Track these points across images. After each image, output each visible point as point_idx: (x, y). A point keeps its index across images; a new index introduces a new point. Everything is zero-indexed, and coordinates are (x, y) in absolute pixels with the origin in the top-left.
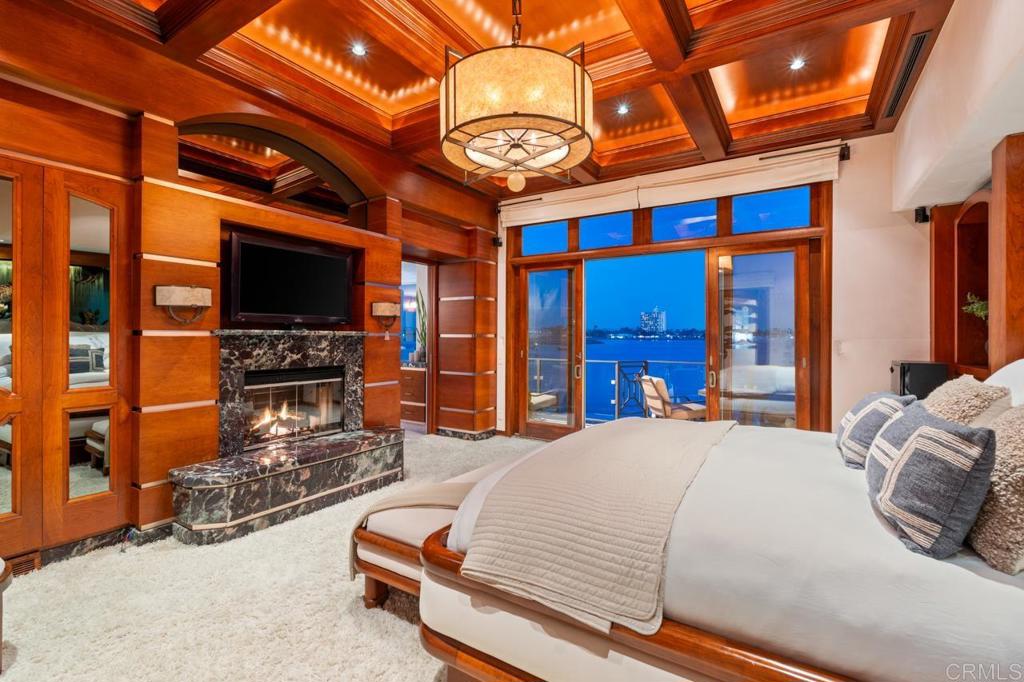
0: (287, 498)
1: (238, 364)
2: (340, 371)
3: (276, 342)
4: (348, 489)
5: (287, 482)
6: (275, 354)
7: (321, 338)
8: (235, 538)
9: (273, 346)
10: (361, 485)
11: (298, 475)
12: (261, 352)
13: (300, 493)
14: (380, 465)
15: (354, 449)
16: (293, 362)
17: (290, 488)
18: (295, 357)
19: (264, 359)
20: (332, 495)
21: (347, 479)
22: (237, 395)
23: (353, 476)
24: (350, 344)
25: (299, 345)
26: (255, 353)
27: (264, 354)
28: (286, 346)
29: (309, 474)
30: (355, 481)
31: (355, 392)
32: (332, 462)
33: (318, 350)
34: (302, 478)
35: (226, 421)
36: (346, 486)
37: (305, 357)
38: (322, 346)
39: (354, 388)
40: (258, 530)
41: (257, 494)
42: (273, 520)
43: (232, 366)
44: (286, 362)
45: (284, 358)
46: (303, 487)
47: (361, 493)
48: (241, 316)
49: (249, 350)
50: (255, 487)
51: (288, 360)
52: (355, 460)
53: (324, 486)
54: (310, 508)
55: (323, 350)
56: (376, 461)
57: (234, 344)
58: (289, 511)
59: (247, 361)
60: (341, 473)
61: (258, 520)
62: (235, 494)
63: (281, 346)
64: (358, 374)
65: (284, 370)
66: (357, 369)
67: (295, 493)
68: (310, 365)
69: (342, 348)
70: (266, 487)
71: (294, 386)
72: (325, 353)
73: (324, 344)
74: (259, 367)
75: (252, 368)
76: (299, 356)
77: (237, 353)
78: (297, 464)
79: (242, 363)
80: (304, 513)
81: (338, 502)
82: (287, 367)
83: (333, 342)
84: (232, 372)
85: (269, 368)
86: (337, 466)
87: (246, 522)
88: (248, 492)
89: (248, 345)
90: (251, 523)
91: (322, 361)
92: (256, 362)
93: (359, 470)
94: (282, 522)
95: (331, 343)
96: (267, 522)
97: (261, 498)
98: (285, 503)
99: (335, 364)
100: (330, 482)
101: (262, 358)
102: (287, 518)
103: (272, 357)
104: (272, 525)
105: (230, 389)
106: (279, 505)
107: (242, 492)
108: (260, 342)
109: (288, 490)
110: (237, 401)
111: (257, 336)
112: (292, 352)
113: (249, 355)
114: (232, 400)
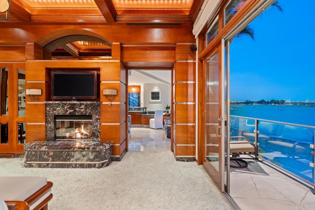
0: (44, 160)
1: (52, 112)
2: (90, 117)
3: (64, 106)
4: (70, 164)
5: (44, 154)
6: (64, 110)
7: (81, 104)
8: (27, 167)
9: (63, 107)
10: (76, 164)
11: (48, 153)
12: (59, 109)
13: (49, 159)
14: (86, 158)
15: (71, 148)
16: (70, 113)
17: (46, 157)
18: (71, 111)
19: (60, 111)
20: (63, 164)
21: (69, 160)
22: (52, 122)
23: (72, 159)
24: (94, 107)
25: (72, 107)
26: (57, 109)
27: (60, 109)
28: (68, 107)
29: (53, 154)
30: (72, 162)
31: (97, 126)
32: (63, 151)
33: (80, 109)
34: (50, 154)
35: (48, 130)
36: (68, 162)
37: (75, 111)
38: (82, 107)
39: (96, 124)
40: (35, 167)
41: (34, 155)
42: (40, 166)
43: (50, 113)
44: (68, 113)
45: (67, 111)
46: (50, 158)
47: (76, 167)
48: (55, 97)
49: (55, 108)
50: (33, 153)
51: (68, 112)
52: (73, 153)
53: (59, 160)
54: (53, 166)
55: (82, 109)
56: (84, 156)
57: (51, 106)
58: (45, 165)
59: (55, 112)
60: (66, 156)
61: (35, 164)
62: (27, 153)
63: (66, 107)
64: (98, 119)
65: (67, 115)
66: (97, 117)
67: (47, 159)
68: (77, 114)
69: (90, 108)
70: (37, 154)
71: (73, 121)
72: (83, 110)
73: (83, 107)
74: (59, 114)
75: (56, 114)
76: (73, 111)
77: (51, 109)
78: (47, 149)
79: (53, 112)
80: (51, 167)
81: (65, 167)
82: (68, 114)
83: (86, 106)
84: (50, 115)
85: (62, 114)
86: (65, 153)
87: (31, 164)
88: (31, 154)
89: (55, 106)
90: (33, 164)
91: (82, 113)
92: (57, 112)
93: (75, 158)
94: (43, 168)
95: (85, 106)
96: (37, 166)
97: (35, 157)
98: (44, 161)
99: (87, 114)
100: (61, 159)
101: (59, 111)
102: (44, 167)
103: (63, 111)
104: (39, 167)
105: (50, 120)
106: (41, 161)
107: (29, 154)
108: (59, 105)
109: (45, 157)
110: (52, 124)
111: (58, 104)
112: (70, 109)
113: (55, 110)
114: (50, 124)
